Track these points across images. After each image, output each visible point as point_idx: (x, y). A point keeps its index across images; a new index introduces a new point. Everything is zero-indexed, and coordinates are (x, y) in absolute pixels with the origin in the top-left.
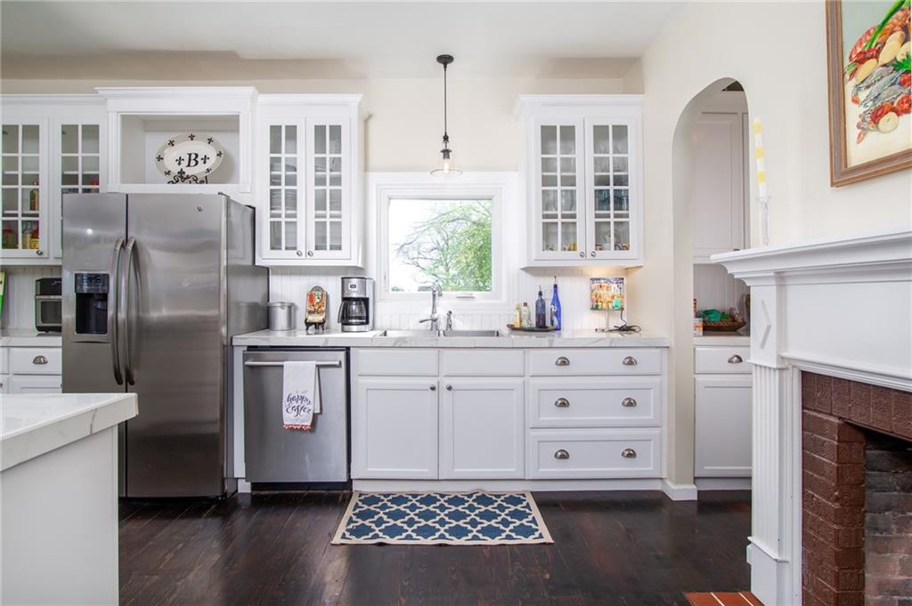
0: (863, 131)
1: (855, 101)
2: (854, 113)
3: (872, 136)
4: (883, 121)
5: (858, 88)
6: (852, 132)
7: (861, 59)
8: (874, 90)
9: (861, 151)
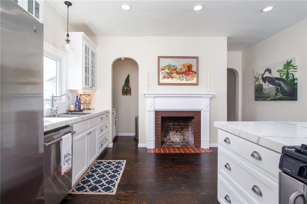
0: (162, 79)
1: (161, 74)
2: (161, 76)
3: (163, 80)
4: (165, 78)
5: (162, 73)
6: (161, 78)
7: (163, 69)
8: (164, 74)
9: (162, 81)
